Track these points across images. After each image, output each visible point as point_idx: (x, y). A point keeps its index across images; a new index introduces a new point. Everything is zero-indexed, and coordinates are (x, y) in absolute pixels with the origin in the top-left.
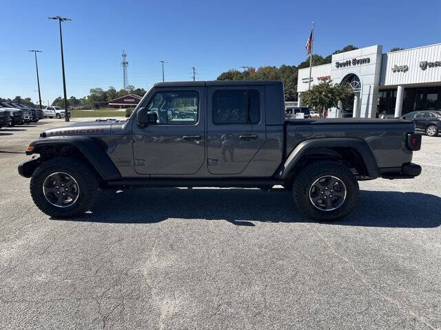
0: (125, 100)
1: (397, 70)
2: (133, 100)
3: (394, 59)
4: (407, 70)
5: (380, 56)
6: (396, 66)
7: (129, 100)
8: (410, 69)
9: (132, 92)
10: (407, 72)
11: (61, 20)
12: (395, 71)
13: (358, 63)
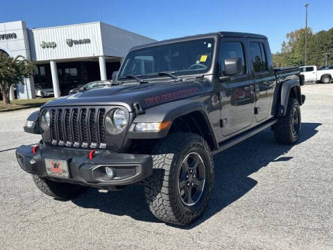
1: (45, 46)
3: (40, 35)
4: (56, 46)
5: (26, 32)
6: (44, 42)
8: (58, 45)
10: (56, 48)
12: (44, 47)
13: (3, 38)
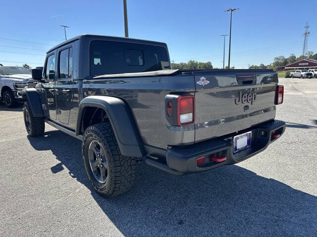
0: (300, 64)
2: (307, 64)
7: (304, 64)
9: (311, 57)
11: (232, 10)
